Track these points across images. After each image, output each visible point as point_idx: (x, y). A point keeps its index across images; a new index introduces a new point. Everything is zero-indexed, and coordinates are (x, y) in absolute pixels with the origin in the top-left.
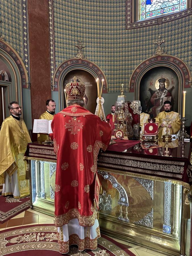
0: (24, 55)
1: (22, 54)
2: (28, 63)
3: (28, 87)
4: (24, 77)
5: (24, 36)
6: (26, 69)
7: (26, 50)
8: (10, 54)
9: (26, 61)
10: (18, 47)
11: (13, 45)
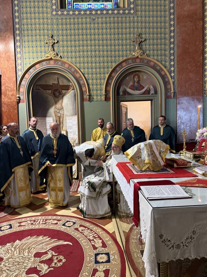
0: (170, 63)
1: (167, 64)
2: (174, 71)
3: (173, 97)
4: (169, 87)
5: (171, 43)
6: (171, 77)
7: (172, 57)
8: (154, 67)
9: (172, 69)
10: (163, 57)
11: (157, 58)
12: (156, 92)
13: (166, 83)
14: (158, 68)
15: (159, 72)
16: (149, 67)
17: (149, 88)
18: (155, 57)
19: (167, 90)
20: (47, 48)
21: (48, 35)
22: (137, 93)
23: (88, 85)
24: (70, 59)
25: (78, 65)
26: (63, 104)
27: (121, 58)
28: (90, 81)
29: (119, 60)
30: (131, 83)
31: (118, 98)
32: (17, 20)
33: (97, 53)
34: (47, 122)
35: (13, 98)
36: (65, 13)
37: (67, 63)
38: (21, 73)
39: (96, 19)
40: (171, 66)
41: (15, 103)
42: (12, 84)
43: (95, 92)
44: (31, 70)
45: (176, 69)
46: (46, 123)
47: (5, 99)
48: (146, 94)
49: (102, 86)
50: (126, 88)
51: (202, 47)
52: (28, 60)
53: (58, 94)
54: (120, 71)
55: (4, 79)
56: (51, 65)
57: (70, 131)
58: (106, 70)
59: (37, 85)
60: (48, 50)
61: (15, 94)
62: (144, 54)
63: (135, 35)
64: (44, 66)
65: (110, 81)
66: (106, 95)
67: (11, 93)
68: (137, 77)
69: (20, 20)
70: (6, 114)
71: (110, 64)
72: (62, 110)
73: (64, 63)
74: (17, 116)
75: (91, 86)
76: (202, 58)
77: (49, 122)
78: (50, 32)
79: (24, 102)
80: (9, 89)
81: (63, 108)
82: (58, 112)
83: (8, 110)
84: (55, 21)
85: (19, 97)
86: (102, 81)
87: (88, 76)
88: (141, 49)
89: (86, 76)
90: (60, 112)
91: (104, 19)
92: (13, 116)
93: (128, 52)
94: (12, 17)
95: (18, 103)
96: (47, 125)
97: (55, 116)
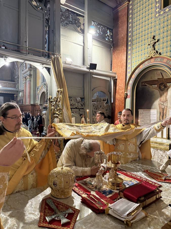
20: (149, 49)
21: (150, 38)
26: (168, 97)
32: (130, 34)
35: (122, 95)
36: (167, 10)
37: (165, 58)
41: (123, 99)
42: (122, 85)
44: (137, 71)
46: (150, 114)
47: (118, 96)
52: (135, 63)
53: (163, 87)
55: (119, 82)
56: (152, 63)
67: (121, 91)
70: (117, 107)
72: (166, 102)
77: (154, 113)
78: (153, 34)
80: (121, 88)
81: (167, 100)
82: (162, 104)
83: (119, 104)
84: (157, 22)
85: (127, 94)
90: (164, 104)
94: (126, 33)
95: (125, 98)
96: (151, 116)
97: (160, 108)
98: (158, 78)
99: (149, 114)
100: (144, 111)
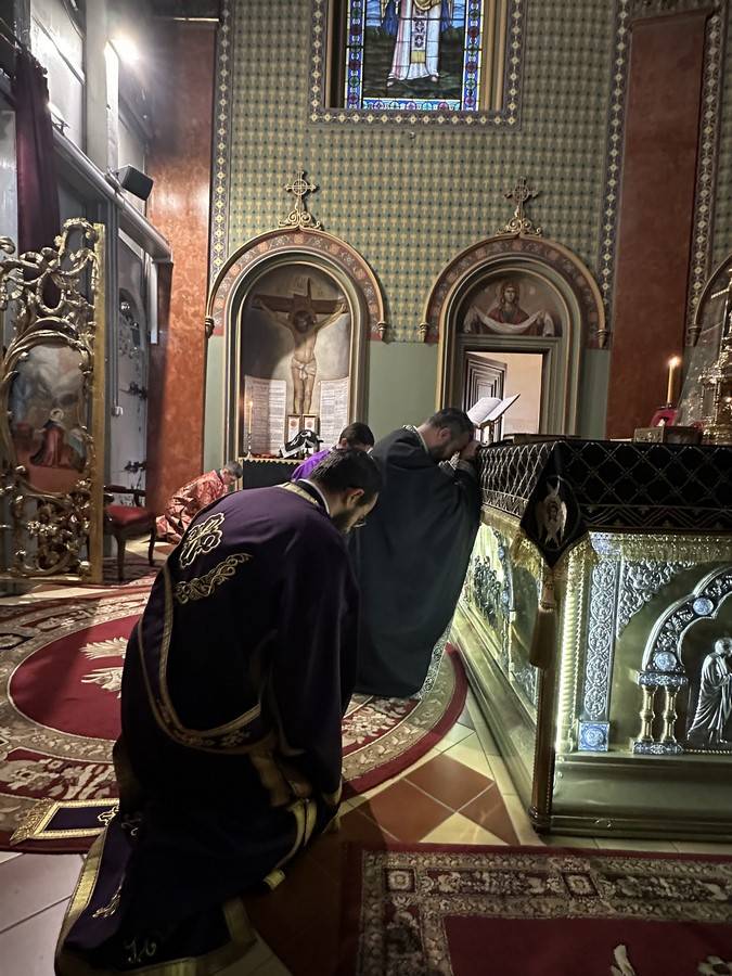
0: (601, 257)
1: (594, 258)
2: (610, 278)
3: (604, 344)
4: (593, 318)
5: (606, 206)
6: (602, 293)
7: (608, 242)
8: (558, 266)
9: (606, 272)
10: (584, 241)
11: (569, 242)
12: (558, 332)
13: (587, 308)
14: (569, 268)
15: (570, 278)
16: (547, 263)
17: (542, 320)
18: (564, 240)
19: (588, 326)
20: (289, 204)
21: (294, 172)
22: (508, 331)
23: (385, 300)
24: (343, 234)
25: (363, 249)
26: (317, 349)
27: (474, 238)
28: (390, 291)
29: (469, 240)
30: (496, 305)
31: (458, 338)
32: (222, 132)
33: (414, 221)
34: (272, 391)
35: (196, 321)
36: (342, 118)
37: (335, 243)
38: (221, 262)
39: (418, 137)
40: (602, 262)
41: (200, 335)
42: (196, 288)
43: (400, 318)
44: (246, 256)
45: (615, 273)
46: (269, 394)
47: (178, 325)
48: (533, 335)
49: (421, 305)
50: (481, 314)
51: (690, 218)
52: (239, 231)
53: (305, 323)
54: (468, 270)
55: (179, 274)
56: (296, 244)
57: (329, 417)
58: (433, 264)
59: (257, 296)
60: (292, 207)
61: (201, 313)
62: (535, 229)
63: (515, 181)
64: (280, 246)
65: (441, 293)
66: (428, 328)
67: (193, 309)
68: (511, 289)
69: (229, 133)
70: (176, 360)
71: (443, 251)
72: (312, 363)
73: (330, 242)
74: (202, 366)
75: (391, 304)
76: (687, 245)
77: (278, 391)
78: (300, 164)
79: (222, 334)
80: (190, 298)
81: (314, 359)
82: (301, 367)
83: (181, 351)
84: (314, 137)
85: (211, 321)
86: (422, 292)
87: (387, 279)
88: (527, 216)
89: (381, 277)
90: (306, 369)
91: (438, 138)
92: (194, 366)
93: (494, 223)
94: (210, 122)
95: (208, 335)
96: (272, 398)
97: (294, 378)
98: (295, 295)
99: (266, 393)
100: (254, 382)
